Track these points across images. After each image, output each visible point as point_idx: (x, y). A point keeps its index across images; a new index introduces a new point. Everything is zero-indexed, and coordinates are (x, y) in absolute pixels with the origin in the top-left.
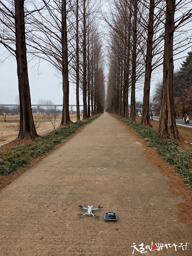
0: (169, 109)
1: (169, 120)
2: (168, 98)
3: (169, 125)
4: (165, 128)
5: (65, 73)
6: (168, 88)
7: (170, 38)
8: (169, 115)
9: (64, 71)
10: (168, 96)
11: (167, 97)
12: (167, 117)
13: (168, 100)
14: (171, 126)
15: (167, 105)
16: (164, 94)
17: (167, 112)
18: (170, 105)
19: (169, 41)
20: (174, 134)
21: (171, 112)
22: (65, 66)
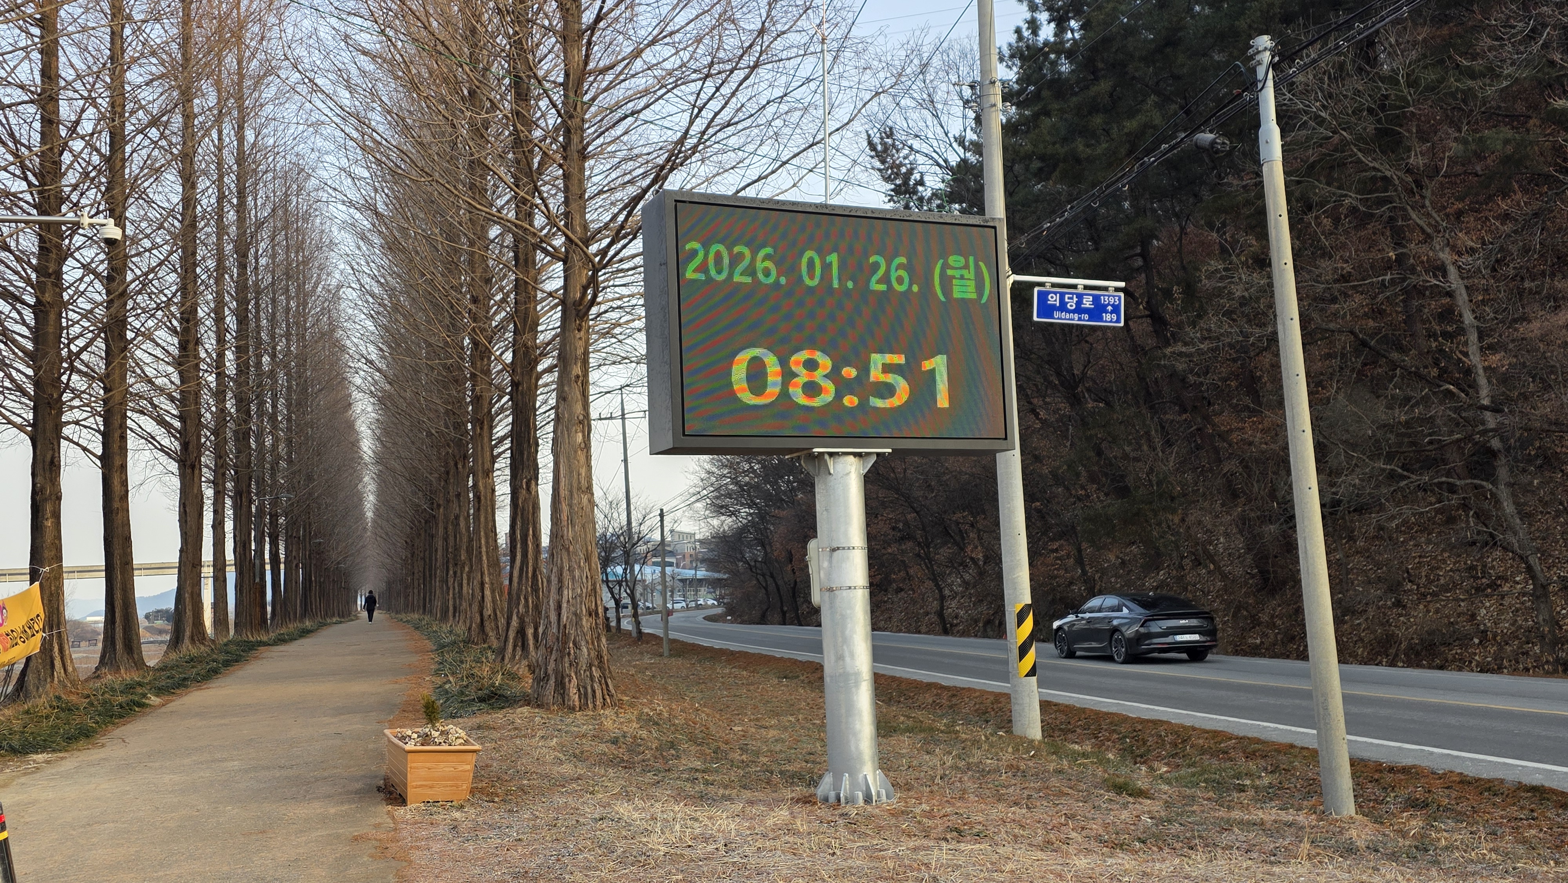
13: (484, 558)
17: (482, 584)
21: (492, 584)
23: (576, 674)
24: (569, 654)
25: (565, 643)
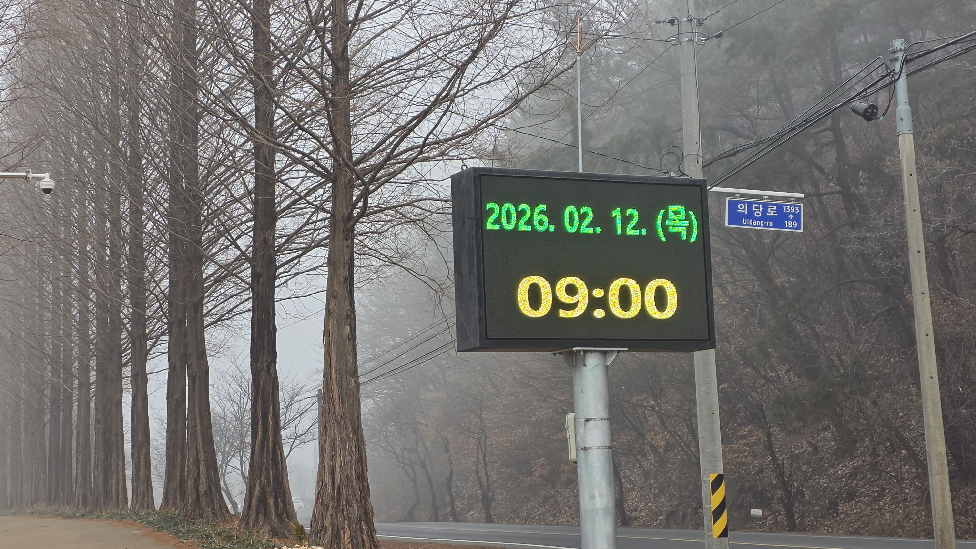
0: (202, 456)
1: (203, 479)
3: (203, 488)
4: (194, 498)
7: (196, 312)
8: (202, 469)
12: (199, 474)
14: (206, 492)
15: (197, 447)
18: (204, 447)
19: (195, 318)
20: (213, 508)
21: (206, 461)
23: (349, 527)
24: (343, 510)
25: (339, 501)
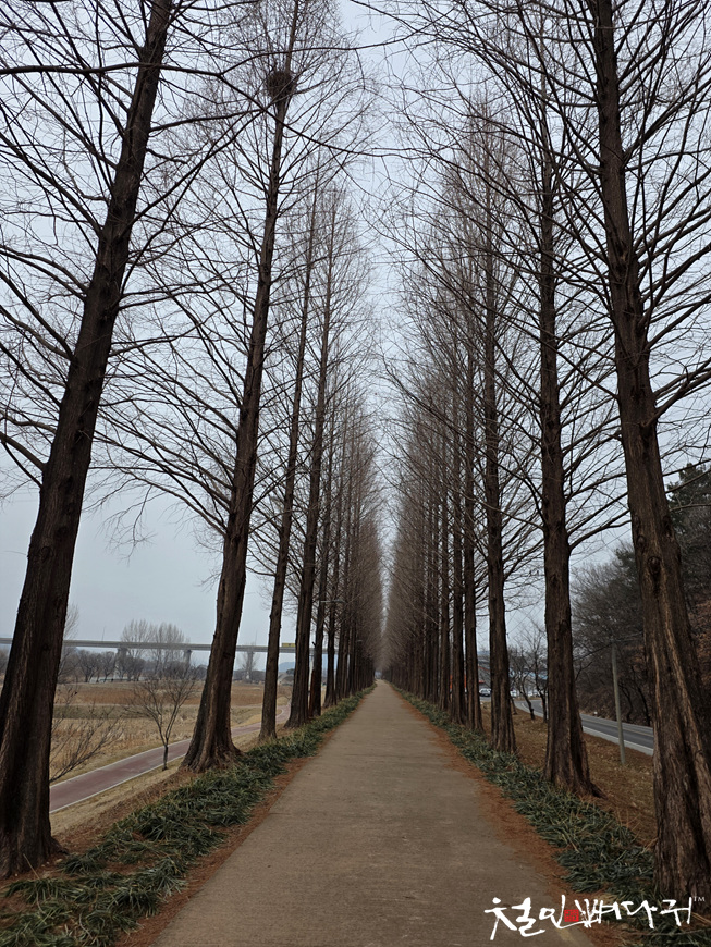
0: (696, 742)
2: (681, 683)
5: (237, 540)
6: (671, 640)
7: (647, 445)
8: (702, 774)
9: (234, 536)
10: (679, 674)
11: (673, 681)
12: (694, 784)
13: (684, 694)
15: (680, 718)
16: (660, 666)
17: (686, 754)
18: (697, 721)
19: (645, 455)
22: (238, 518)
